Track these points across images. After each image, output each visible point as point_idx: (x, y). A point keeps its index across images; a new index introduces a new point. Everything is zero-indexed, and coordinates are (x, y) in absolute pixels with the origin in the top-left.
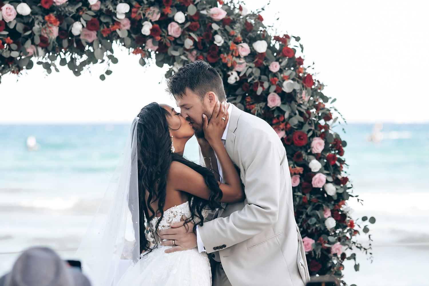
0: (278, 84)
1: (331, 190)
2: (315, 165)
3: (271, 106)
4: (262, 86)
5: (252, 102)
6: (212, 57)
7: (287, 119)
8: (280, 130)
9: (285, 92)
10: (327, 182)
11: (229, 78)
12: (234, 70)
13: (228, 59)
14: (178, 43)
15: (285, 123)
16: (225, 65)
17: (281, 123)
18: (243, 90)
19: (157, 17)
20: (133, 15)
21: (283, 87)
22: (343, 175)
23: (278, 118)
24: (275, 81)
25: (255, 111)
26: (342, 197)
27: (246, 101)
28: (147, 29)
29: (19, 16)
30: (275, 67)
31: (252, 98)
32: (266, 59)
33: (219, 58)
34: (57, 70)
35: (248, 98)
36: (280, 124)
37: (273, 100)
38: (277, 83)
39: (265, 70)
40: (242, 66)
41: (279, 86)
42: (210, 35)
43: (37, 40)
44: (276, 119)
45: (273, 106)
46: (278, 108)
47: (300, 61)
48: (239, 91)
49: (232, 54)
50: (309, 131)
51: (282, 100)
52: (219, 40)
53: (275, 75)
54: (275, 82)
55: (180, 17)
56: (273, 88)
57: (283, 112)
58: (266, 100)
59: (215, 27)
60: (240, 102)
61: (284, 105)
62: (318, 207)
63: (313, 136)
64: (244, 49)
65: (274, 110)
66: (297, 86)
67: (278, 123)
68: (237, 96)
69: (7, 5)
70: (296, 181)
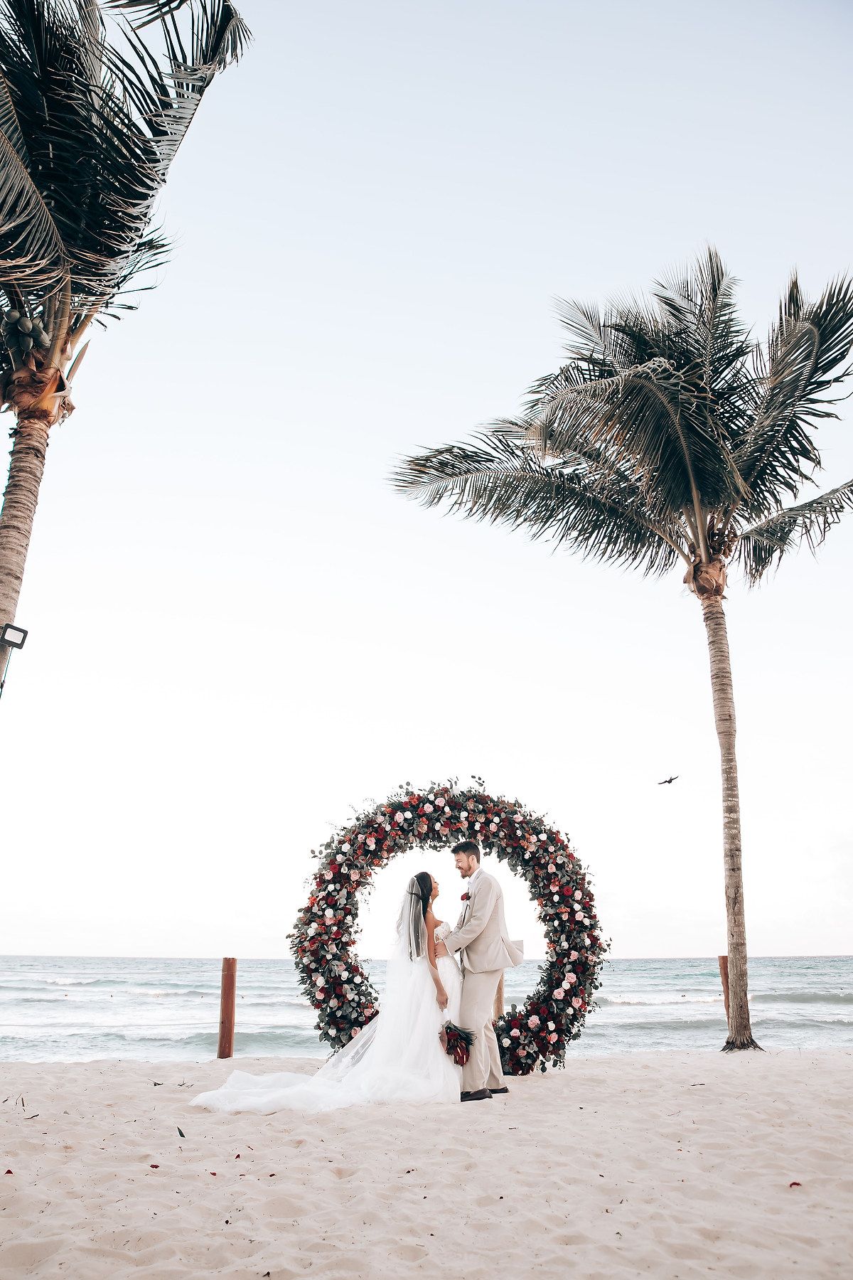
0: (554, 859)
1: (587, 922)
2: (577, 907)
3: (550, 871)
4: (545, 860)
5: (539, 870)
6: (515, 843)
9: (558, 864)
10: (585, 917)
11: (525, 855)
12: (528, 850)
13: (523, 843)
14: (495, 835)
15: (559, 881)
16: (523, 847)
18: (534, 863)
19: (483, 820)
20: (470, 819)
21: (557, 860)
22: (593, 913)
24: (552, 857)
25: (541, 875)
26: (593, 927)
28: (477, 827)
29: (406, 820)
30: (552, 849)
31: (539, 868)
32: (547, 844)
33: (520, 843)
34: (427, 851)
35: (537, 868)
37: (551, 868)
39: (546, 850)
40: (533, 848)
42: (514, 830)
43: (416, 833)
44: (554, 879)
46: (554, 873)
47: (567, 846)
48: (531, 863)
49: (527, 841)
50: (574, 886)
51: (556, 868)
52: (519, 833)
53: (552, 853)
55: (496, 820)
56: (551, 861)
57: (557, 875)
58: (547, 869)
59: (517, 825)
60: (532, 870)
62: (580, 932)
63: (575, 890)
64: (534, 838)
65: (552, 874)
66: (566, 860)
67: (554, 882)
68: (530, 866)
69: (399, 813)
70: (565, 917)
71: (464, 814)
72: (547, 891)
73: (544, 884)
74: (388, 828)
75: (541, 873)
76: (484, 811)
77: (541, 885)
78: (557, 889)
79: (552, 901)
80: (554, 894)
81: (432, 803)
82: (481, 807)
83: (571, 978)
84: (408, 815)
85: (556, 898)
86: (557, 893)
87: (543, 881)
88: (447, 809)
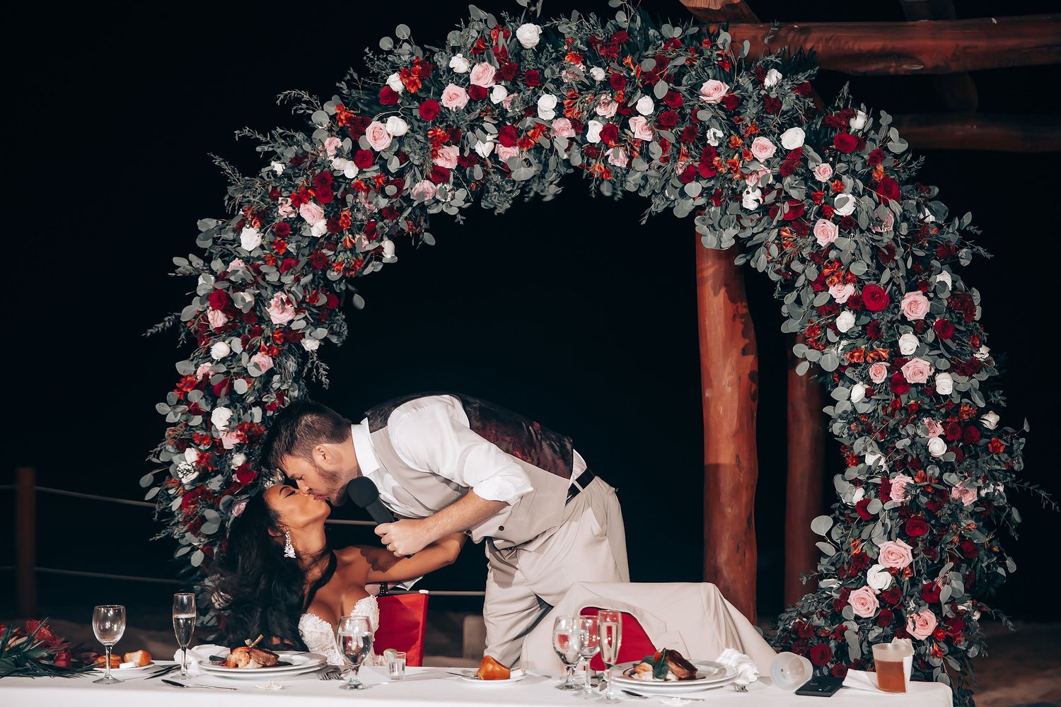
1: (945, 385)
2: (908, 343)
3: (822, 242)
5: (792, 237)
7: (846, 264)
9: (842, 217)
10: (937, 370)
11: (744, 201)
19: (612, 110)
21: (835, 208)
28: (594, 133)
30: (823, 172)
35: (785, 231)
37: (824, 232)
45: (825, 241)
46: (834, 246)
51: (839, 230)
52: (714, 136)
53: (822, 186)
58: (811, 234)
59: (704, 115)
61: (842, 239)
64: (764, 147)
65: (827, 250)
69: (375, 124)
70: (879, 374)
71: (547, 104)
74: (350, 170)
76: (611, 84)
78: (850, 290)
81: (463, 80)
82: (599, 74)
83: (896, 553)
84: (397, 126)
85: (845, 321)
88: (499, 95)
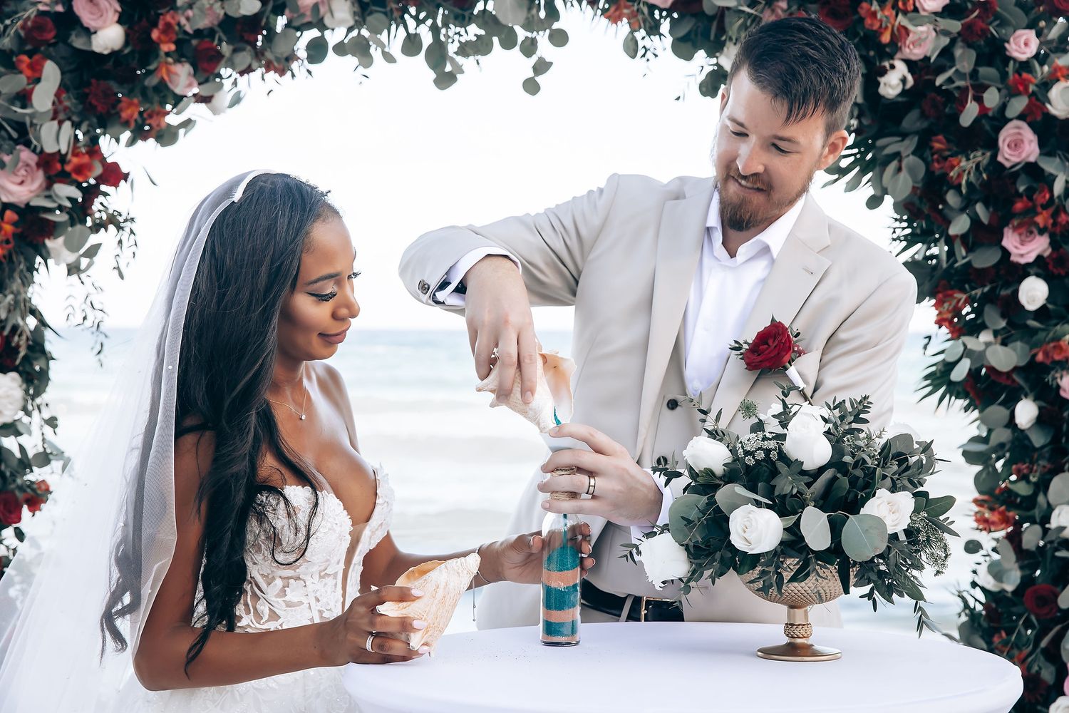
0: (1034, 93)
3: (1007, 159)
4: (979, 99)
5: (949, 150)
6: (834, 14)
7: (1059, 197)
8: (1036, 231)
9: (1054, 118)
11: (882, 80)
12: (898, 55)
13: (882, 19)
15: (1051, 210)
16: (873, 38)
17: (1039, 209)
18: (923, 116)
21: (1050, 103)
23: (1030, 198)
24: (1025, 84)
25: (960, 176)
27: (932, 148)
30: (1023, 45)
31: (948, 141)
32: (998, 20)
33: (856, 17)
34: (389, 58)
35: (939, 142)
36: (1037, 214)
37: (1016, 145)
38: (1031, 88)
39: (994, 54)
41: (1038, 99)
44: (1025, 198)
45: (1015, 160)
48: (911, 120)
49: (895, 6)
51: (1041, 145)
53: (1024, 67)
54: (1026, 88)
56: (1018, 104)
57: (1049, 179)
58: (993, 146)
60: (914, 153)
61: (1048, 159)
65: (1016, 174)
67: (1031, 212)
68: (904, 136)
72: (985, 259)
73: (975, 221)
75: (966, 167)
77: (960, 225)
78: (1039, 245)
79: (1012, 307)
80: (1022, 272)
85: (1034, 293)
86: (1040, 267)
87: (967, 205)
